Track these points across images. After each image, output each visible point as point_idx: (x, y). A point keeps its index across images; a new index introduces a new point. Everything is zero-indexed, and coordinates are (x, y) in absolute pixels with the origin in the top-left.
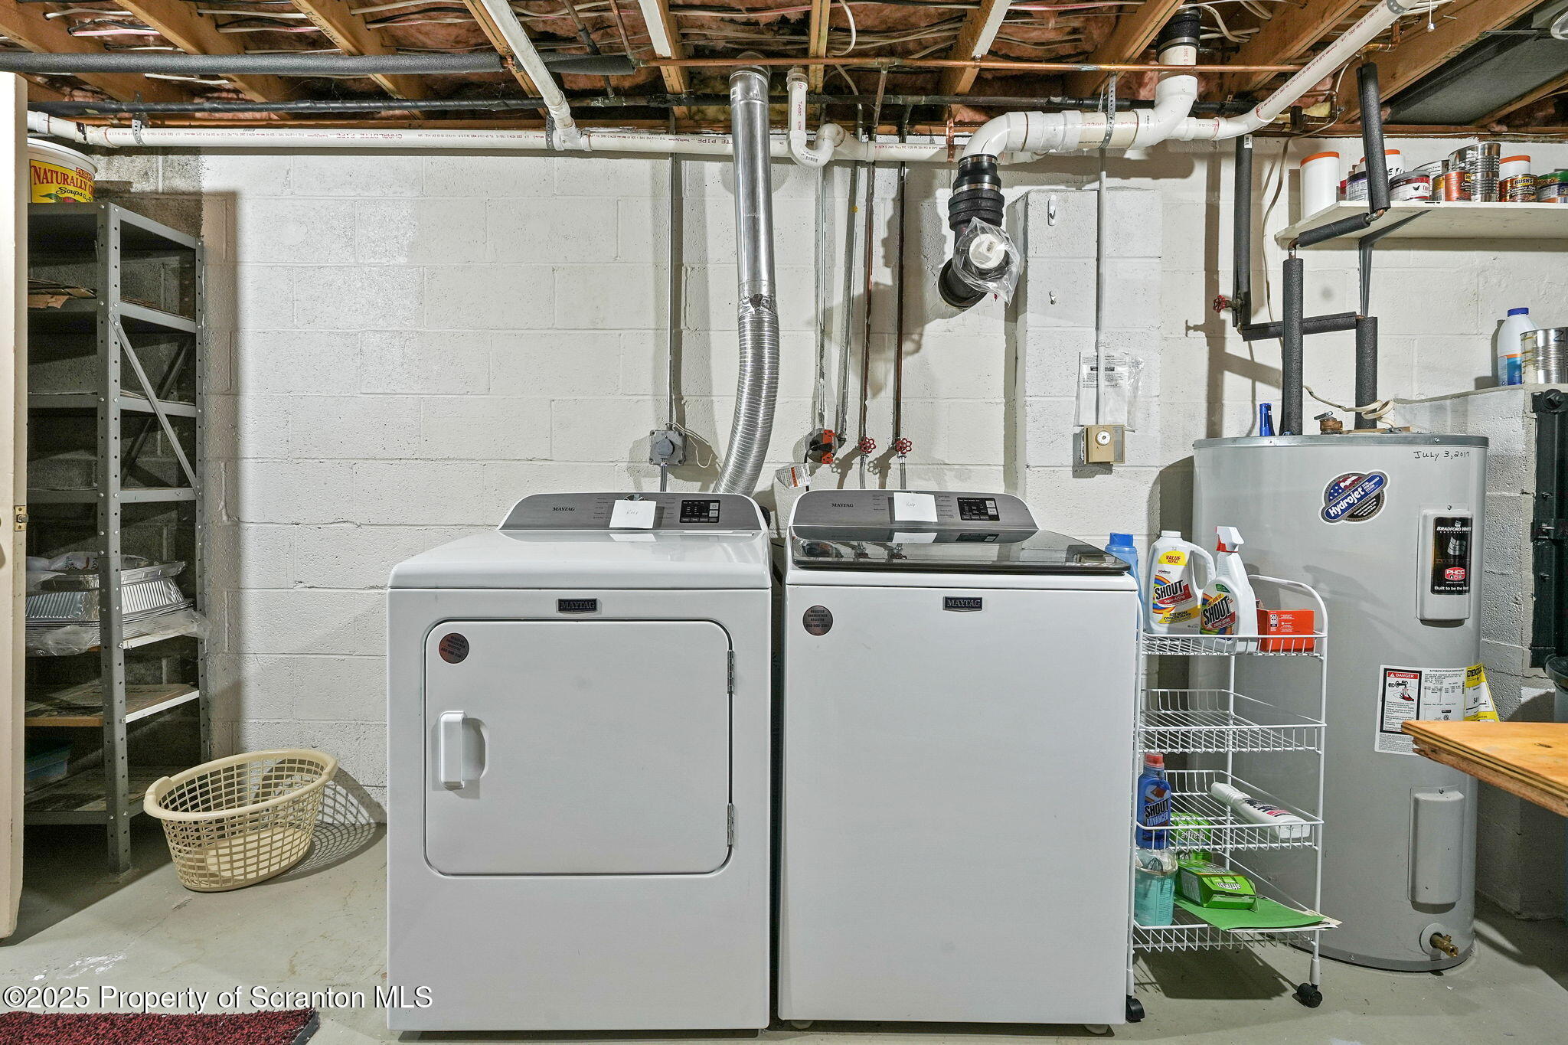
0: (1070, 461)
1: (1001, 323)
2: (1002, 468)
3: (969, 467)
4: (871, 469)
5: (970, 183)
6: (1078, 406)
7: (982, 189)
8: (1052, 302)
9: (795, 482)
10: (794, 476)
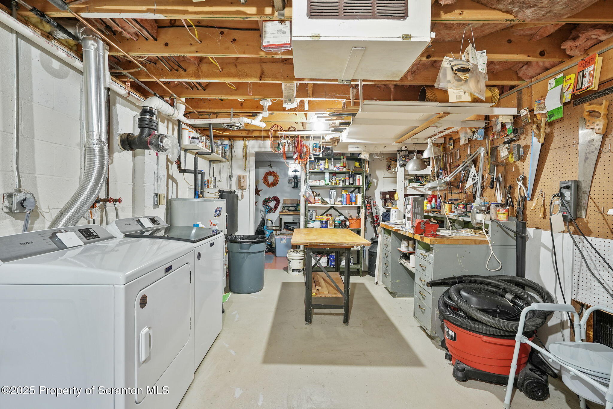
0: (152, 204)
1: (131, 157)
2: (131, 207)
3: (124, 207)
4: (99, 209)
5: (149, 116)
6: (154, 187)
7: (153, 119)
8: (150, 155)
9: (92, 217)
10: (91, 214)
